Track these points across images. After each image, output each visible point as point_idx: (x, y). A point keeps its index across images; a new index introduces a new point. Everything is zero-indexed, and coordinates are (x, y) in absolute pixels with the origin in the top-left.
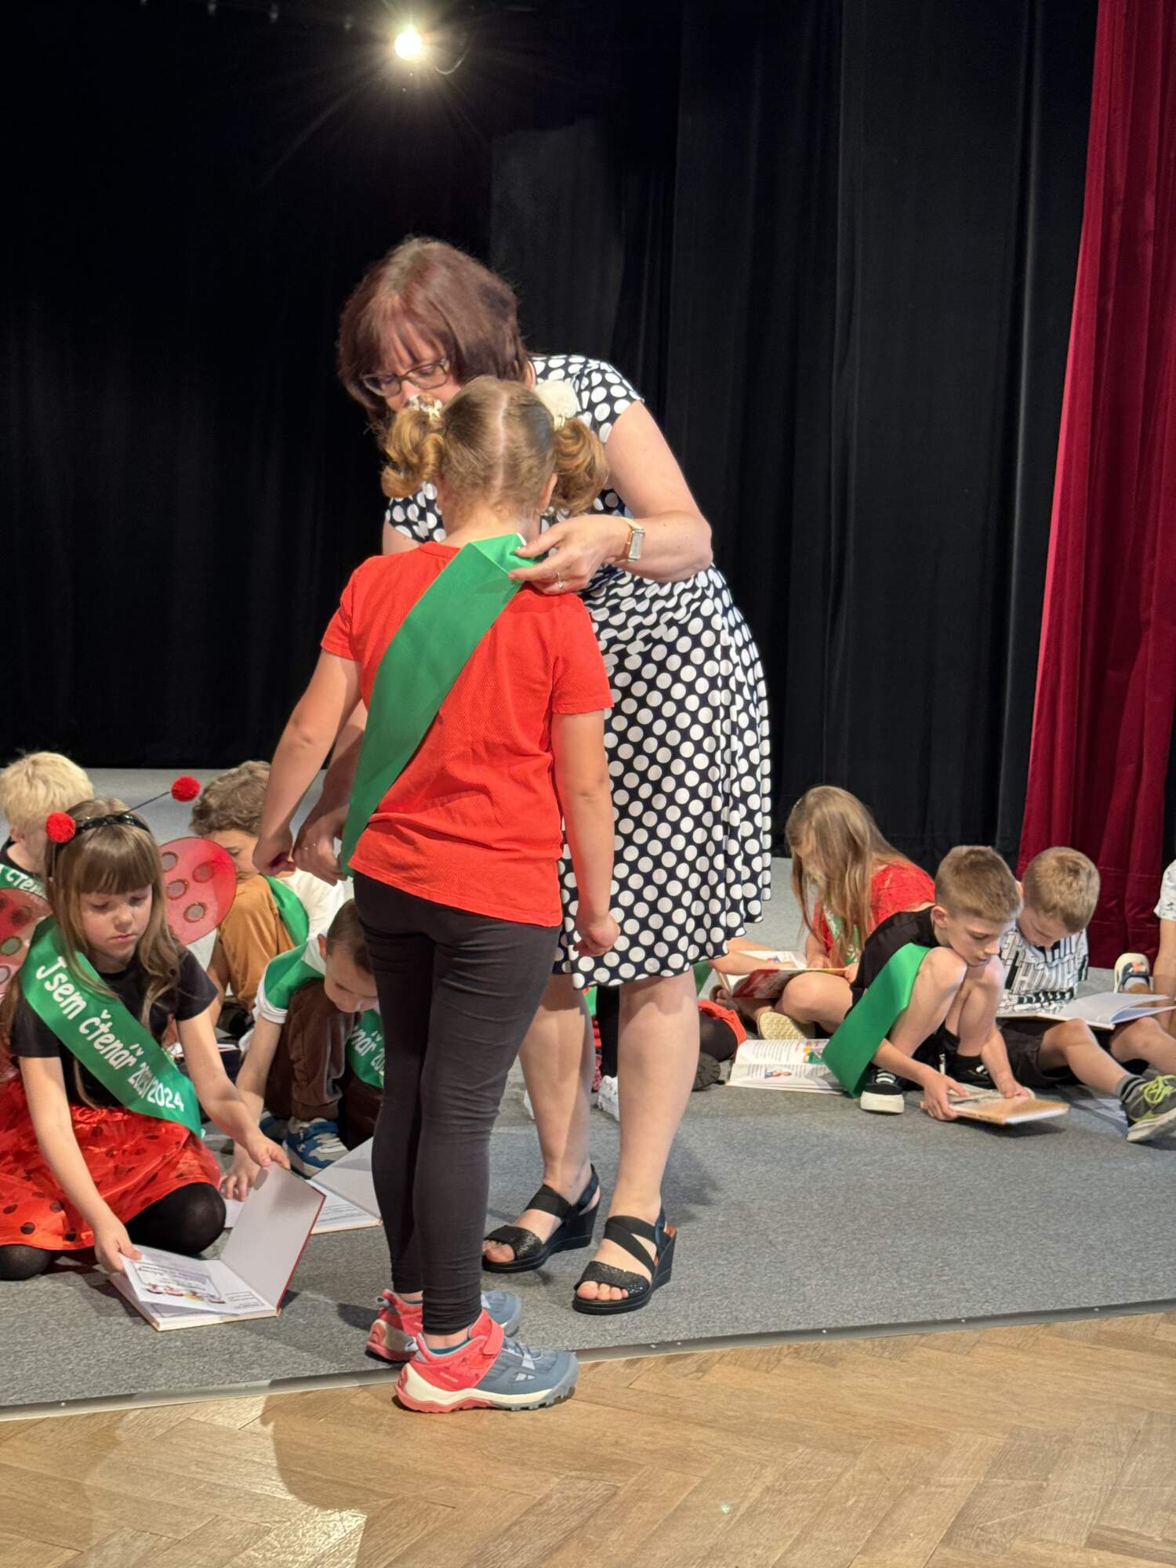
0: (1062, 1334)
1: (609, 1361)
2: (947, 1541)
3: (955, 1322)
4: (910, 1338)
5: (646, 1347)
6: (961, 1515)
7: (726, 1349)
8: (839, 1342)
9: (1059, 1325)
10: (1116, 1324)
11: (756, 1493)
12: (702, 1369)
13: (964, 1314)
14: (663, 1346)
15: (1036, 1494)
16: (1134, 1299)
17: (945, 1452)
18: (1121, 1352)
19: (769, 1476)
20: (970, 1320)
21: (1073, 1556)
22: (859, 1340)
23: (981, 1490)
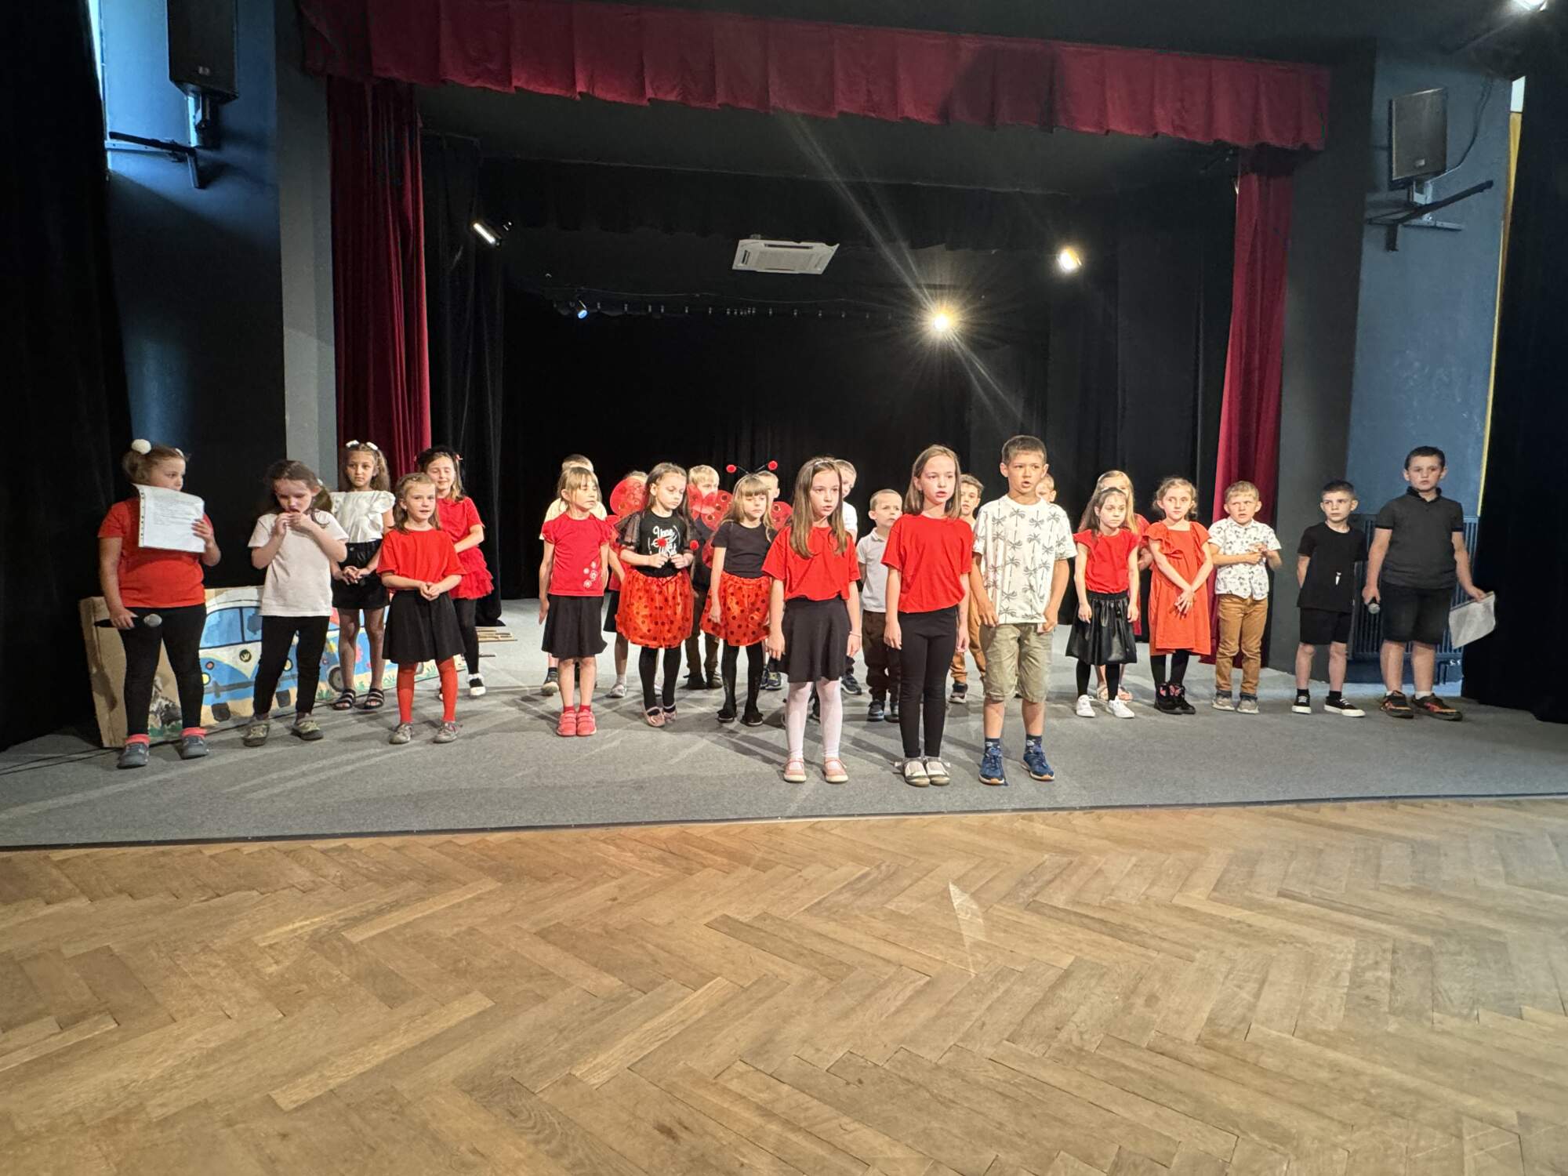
0: (1250, 811)
1: (1060, 813)
2: (1214, 890)
3: (1203, 805)
4: (1185, 810)
5: (1074, 809)
6: (1218, 881)
7: (1109, 811)
8: (1155, 810)
9: (1249, 808)
10: (1274, 808)
11: (1130, 866)
12: (1099, 817)
13: (1207, 802)
14: (1082, 808)
15: (1251, 874)
16: (1281, 799)
17: (1208, 854)
18: (1280, 820)
19: (1134, 860)
20: (1211, 805)
21: (1272, 899)
22: (1163, 810)
23: (1226, 871)
